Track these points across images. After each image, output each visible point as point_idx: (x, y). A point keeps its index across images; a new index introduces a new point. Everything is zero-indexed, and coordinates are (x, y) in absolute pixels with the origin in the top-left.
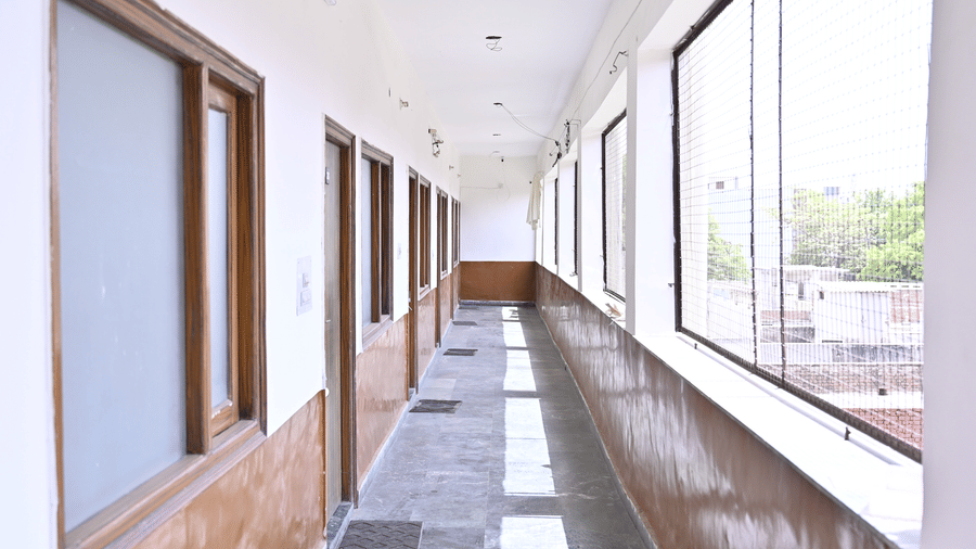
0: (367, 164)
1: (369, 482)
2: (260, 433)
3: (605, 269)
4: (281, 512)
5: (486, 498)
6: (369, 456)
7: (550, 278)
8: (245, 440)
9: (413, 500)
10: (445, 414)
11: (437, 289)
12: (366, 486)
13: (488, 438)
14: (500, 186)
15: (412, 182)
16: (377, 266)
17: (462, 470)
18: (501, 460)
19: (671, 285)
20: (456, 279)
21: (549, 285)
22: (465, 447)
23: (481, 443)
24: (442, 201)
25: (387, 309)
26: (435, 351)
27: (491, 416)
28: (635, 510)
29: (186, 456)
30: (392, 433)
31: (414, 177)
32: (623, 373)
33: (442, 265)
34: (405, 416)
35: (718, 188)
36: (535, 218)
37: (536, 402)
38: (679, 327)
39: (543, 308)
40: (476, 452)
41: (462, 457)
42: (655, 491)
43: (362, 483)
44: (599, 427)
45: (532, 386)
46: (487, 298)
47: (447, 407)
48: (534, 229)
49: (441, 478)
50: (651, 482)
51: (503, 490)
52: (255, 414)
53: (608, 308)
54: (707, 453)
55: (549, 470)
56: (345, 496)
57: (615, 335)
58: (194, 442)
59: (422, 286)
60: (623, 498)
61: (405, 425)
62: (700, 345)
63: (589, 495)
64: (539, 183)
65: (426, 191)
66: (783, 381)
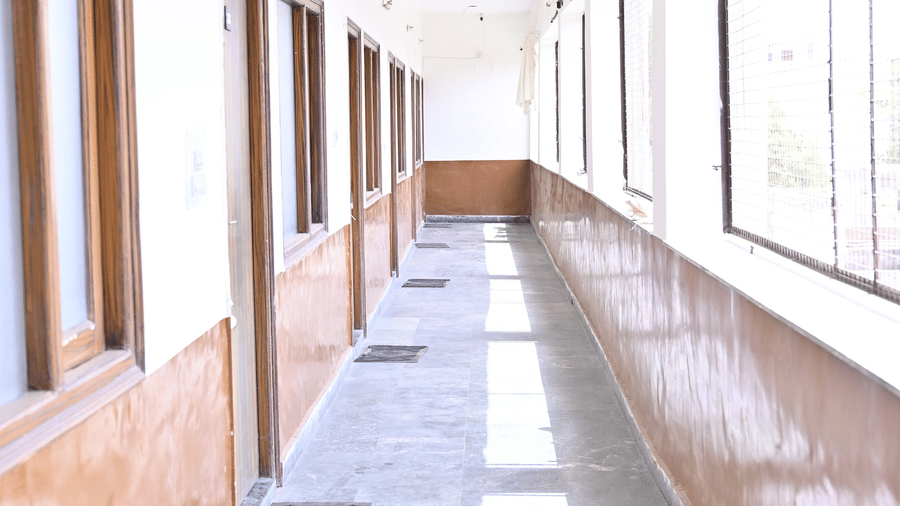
0: (286, 10)
1: (298, 453)
2: (136, 368)
3: (625, 160)
4: (170, 482)
5: (461, 471)
6: (298, 418)
7: (549, 180)
8: (113, 375)
9: (360, 476)
10: (403, 364)
11: (392, 196)
12: (294, 458)
13: (464, 393)
14: (479, 55)
15: (353, 41)
16: (304, 153)
17: (428, 436)
18: (482, 422)
19: (716, 168)
20: (419, 186)
21: (549, 188)
22: (431, 406)
23: (454, 400)
24: (397, 74)
25: (319, 216)
26: (390, 281)
27: (468, 365)
28: (669, 483)
29: (27, 394)
30: (330, 388)
31: (355, 34)
32: (650, 295)
33: (399, 164)
34: (349, 367)
35: (784, 58)
36: (528, 98)
37: (531, 346)
38: (728, 227)
39: (541, 223)
40: (446, 412)
41: (428, 419)
42: (697, 453)
43: (287, 454)
44: (618, 375)
45: (524, 324)
46: (462, 211)
47: (407, 354)
48: (527, 112)
49: (399, 447)
50: (690, 441)
51: (484, 461)
52: (127, 342)
53: (629, 207)
54: (768, 391)
55: (549, 435)
56: (264, 470)
57: (639, 246)
58: (38, 374)
59: (370, 189)
60: (652, 470)
61: (348, 379)
62: (758, 248)
63: (605, 465)
64: (533, 50)
65: (373, 57)
66: (875, 284)
